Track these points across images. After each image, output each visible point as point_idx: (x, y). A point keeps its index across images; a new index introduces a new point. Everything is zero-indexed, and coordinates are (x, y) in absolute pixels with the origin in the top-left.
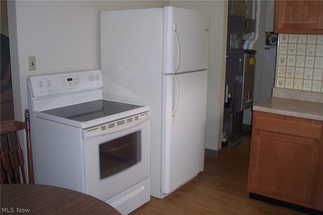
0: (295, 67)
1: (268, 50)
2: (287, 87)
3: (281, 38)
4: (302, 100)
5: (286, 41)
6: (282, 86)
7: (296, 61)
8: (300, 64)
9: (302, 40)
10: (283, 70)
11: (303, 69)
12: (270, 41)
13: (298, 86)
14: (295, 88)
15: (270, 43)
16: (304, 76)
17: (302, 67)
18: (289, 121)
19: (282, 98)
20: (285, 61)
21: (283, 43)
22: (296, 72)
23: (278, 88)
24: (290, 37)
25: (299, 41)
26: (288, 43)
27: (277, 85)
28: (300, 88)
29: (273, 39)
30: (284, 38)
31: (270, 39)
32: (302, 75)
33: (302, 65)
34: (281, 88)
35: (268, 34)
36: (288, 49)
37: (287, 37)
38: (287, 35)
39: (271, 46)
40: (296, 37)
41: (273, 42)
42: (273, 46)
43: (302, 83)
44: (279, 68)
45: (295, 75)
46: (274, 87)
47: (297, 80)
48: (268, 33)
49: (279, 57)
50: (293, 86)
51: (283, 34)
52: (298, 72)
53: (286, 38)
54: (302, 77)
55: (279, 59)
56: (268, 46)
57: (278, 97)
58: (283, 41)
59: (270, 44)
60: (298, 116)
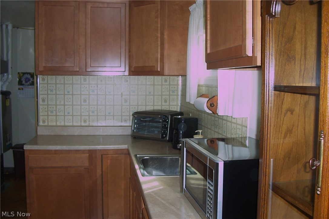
0: (56, 105)
1: (22, 90)
2: (50, 124)
3: (41, 79)
4: (66, 134)
5: (46, 82)
6: (46, 124)
7: (56, 100)
8: (60, 102)
9: (60, 81)
10: (45, 108)
11: (63, 106)
12: (22, 81)
13: (60, 123)
14: (58, 124)
15: (23, 83)
16: (64, 112)
17: (63, 105)
18: (60, 155)
19: (47, 135)
20: (46, 100)
21: (43, 84)
22: (57, 110)
23: (42, 126)
24: (49, 78)
25: (58, 82)
26: (48, 84)
27: (41, 123)
28: (62, 124)
29: (26, 80)
30: (43, 80)
31: (23, 80)
32: (63, 112)
33: (62, 103)
34: (45, 126)
35: (20, 75)
36: (48, 89)
37: (47, 78)
38: (46, 76)
39: (25, 86)
40: (55, 78)
41: (26, 82)
42: (27, 86)
43: (64, 119)
44: (41, 108)
45: (57, 113)
46: (38, 125)
47: (59, 116)
48: (20, 73)
49: (40, 97)
50: (56, 123)
51: (42, 76)
52: (59, 109)
53: (45, 79)
54: (63, 114)
55: (41, 98)
56: (21, 87)
57: (43, 134)
58: (42, 82)
59: (23, 85)
60: (67, 149)
